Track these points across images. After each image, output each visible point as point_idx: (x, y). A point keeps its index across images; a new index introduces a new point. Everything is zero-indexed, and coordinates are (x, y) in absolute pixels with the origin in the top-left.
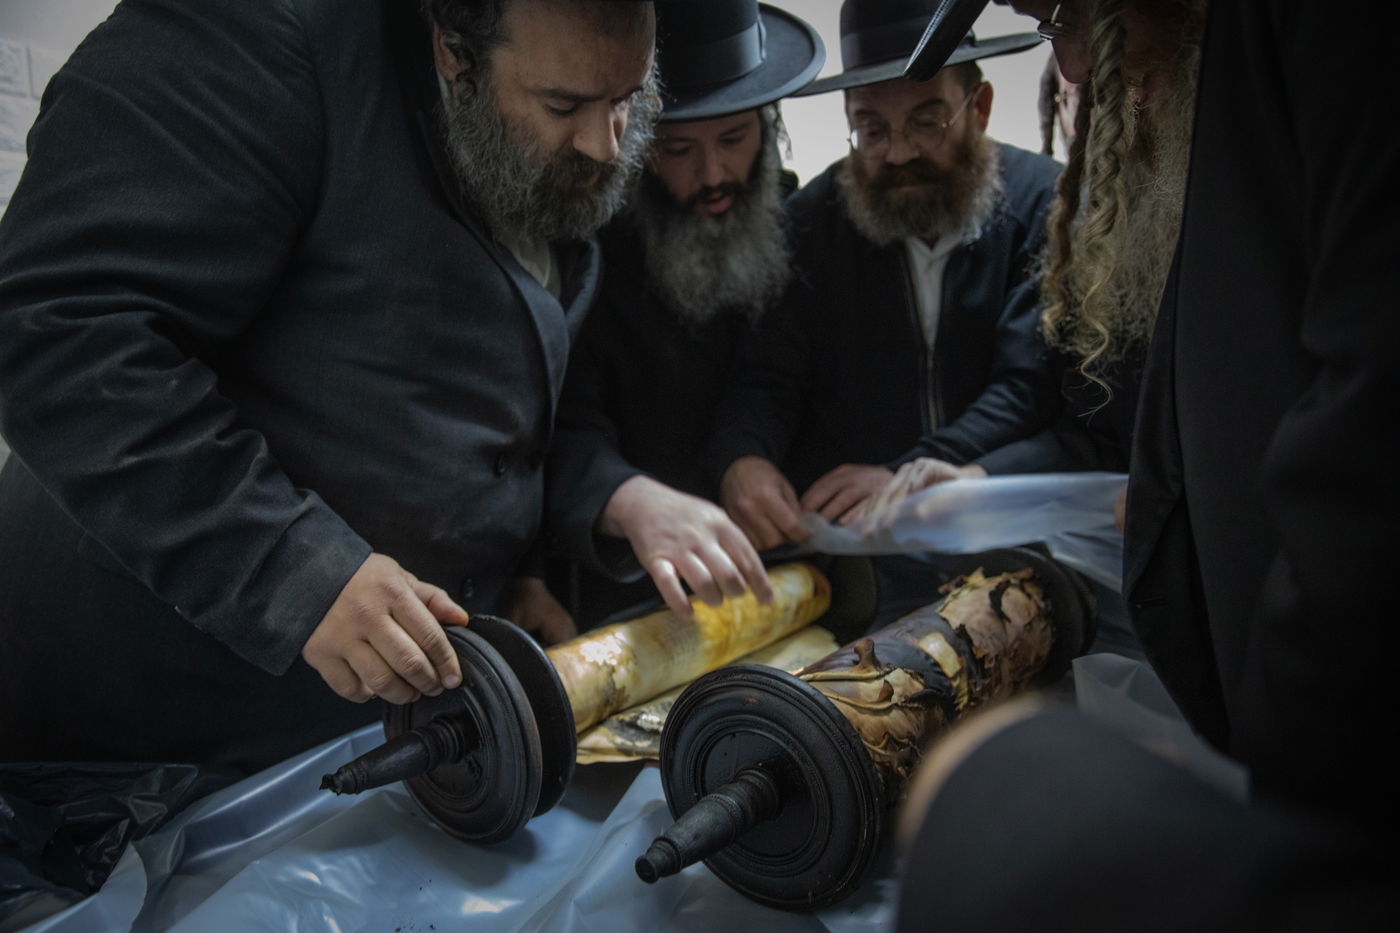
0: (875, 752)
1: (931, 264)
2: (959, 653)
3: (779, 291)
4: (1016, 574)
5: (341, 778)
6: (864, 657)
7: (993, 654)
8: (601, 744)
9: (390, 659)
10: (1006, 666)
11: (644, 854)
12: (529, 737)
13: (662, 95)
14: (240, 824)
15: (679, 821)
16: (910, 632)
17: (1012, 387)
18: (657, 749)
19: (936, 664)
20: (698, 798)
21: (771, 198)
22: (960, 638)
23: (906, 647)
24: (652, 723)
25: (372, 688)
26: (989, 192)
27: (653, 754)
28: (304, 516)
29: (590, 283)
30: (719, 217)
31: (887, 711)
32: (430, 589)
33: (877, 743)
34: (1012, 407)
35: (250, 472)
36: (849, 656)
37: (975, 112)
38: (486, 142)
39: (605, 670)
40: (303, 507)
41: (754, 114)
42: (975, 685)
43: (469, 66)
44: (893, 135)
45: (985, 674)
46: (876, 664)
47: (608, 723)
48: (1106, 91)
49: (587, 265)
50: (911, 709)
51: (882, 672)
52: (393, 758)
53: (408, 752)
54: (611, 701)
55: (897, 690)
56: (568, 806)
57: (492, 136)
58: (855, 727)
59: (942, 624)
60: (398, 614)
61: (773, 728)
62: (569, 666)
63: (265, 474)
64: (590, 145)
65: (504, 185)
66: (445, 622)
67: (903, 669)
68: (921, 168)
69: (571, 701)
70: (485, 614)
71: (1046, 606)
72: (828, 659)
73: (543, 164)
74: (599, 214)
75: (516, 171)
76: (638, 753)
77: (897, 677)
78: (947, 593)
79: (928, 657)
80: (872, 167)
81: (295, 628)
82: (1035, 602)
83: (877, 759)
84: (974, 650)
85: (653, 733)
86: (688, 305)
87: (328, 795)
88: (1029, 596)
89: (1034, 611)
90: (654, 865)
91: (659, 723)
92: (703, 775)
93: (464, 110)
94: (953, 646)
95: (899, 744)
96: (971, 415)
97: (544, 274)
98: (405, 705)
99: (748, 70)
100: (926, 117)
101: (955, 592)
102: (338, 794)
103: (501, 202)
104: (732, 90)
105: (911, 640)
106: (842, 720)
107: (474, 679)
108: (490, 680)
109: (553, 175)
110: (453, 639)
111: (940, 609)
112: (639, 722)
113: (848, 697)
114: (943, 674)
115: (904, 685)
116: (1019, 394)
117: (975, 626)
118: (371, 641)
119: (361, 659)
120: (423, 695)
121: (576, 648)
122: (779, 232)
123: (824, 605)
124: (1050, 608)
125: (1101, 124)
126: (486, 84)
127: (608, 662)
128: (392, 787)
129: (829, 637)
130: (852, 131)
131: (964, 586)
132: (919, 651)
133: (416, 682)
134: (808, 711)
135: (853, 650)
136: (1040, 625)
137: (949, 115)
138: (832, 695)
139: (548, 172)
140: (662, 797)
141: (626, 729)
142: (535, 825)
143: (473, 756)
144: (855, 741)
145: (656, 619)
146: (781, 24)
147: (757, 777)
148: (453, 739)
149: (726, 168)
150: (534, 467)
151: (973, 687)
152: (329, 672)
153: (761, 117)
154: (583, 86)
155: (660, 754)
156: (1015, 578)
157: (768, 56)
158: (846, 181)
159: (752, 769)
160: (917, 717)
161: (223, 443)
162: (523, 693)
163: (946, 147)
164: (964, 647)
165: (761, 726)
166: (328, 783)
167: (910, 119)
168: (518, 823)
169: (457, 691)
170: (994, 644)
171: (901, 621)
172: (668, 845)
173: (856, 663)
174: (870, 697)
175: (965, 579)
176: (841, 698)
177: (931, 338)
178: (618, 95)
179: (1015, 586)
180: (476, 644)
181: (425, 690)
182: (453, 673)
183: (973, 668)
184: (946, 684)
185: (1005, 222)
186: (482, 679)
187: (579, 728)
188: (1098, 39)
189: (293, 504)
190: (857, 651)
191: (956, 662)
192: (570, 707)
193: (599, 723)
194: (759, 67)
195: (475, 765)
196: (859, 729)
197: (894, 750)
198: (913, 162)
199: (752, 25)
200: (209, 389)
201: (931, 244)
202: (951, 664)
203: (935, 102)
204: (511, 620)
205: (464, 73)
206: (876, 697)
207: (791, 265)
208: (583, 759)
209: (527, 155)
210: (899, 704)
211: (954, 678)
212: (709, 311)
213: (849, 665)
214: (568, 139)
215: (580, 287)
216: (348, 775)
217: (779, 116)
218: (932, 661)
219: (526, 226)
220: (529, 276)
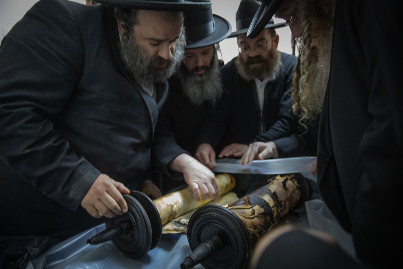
0: (250, 230)
1: (261, 86)
2: (274, 200)
3: (220, 96)
4: (290, 176)
5: (93, 240)
6: (247, 202)
7: (284, 200)
8: (169, 228)
9: (107, 205)
10: (287, 203)
11: (183, 262)
12: (148, 227)
13: (186, 40)
14: (62, 255)
15: (193, 252)
16: (260, 194)
17: (283, 122)
18: (186, 229)
19: (267, 203)
20: (199, 245)
21: (216, 70)
22: (274, 196)
23: (259, 198)
24: (184, 221)
25: (102, 213)
26: (278, 66)
27: (185, 231)
28: (80, 164)
29: (165, 95)
30: (201, 75)
31: (254, 218)
32: (118, 184)
33: (251, 228)
34: (282, 127)
35: (64, 152)
36: (242, 202)
37: (274, 43)
38: (132, 53)
39: (170, 206)
40: (80, 161)
41: (212, 46)
42: (279, 209)
43: (127, 31)
44: (251, 49)
45: (281, 206)
46: (250, 204)
47: (171, 222)
48: (306, 41)
49: (164, 89)
50: (260, 217)
51: (252, 206)
52: (108, 234)
53: (113, 232)
54: (172, 215)
55: (256, 212)
56: (160, 246)
57: (134, 52)
58: (244, 223)
59: (269, 192)
60: (109, 191)
61: (220, 224)
62: (160, 205)
63: (69, 152)
64: (163, 55)
65: (138, 66)
66: (123, 193)
67: (258, 205)
68: (259, 58)
69: (160, 216)
70: (135, 190)
71: (299, 185)
72: (236, 202)
73: (149, 60)
74: (167, 74)
75: (142, 62)
76: (180, 231)
77: (256, 208)
78: (270, 182)
79: (265, 201)
80: (245, 58)
81: (78, 197)
82: (295, 184)
83: (251, 232)
84: (278, 199)
85: (185, 225)
86: (194, 101)
87: (89, 245)
88: (294, 182)
89: (295, 187)
90: (186, 265)
91: (186, 222)
92: (200, 237)
93: (126, 44)
94: (272, 198)
95: (256, 227)
96: (271, 130)
97: (151, 92)
98: (111, 219)
99: (210, 34)
100: (260, 43)
101: (272, 181)
102: (92, 245)
103: (136, 72)
104: (205, 40)
105: (260, 196)
106: (241, 221)
107: (132, 210)
108: (137, 210)
109: (152, 63)
110: (125, 198)
111: (268, 187)
112: (180, 222)
113: (242, 214)
114: (269, 206)
115: (258, 210)
116: (284, 123)
117: (278, 192)
118: (102, 200)
119: (98, 205)
120: (117, 215)
121: (161, 200)
122: (219, 79)
123: (233, 185)
124: (300, 186)
125: (305, 50)
126: (132, 36)
127: (171, 204)
128: (108, 242)
129: (235, 195)
130: (239, 48)
131: (275, 180)
132: (262, 200)
133: (115, 211)
134: (231, 219)
135: (243, 200)
136: (297, 191)
137: (267, 43)
138: (238, 213)
139: (151, 62)
140: (188, 244)
141: (177, 223)
142: (151, 253)
143: (132, 233)
144: (244, 228)
145: (185, 191)
146: (219, 20)
147: (216, 238)
148: (126, 227)
149: (204, 61)
150: (148, 149)
151: (278, 210)
152: (89, 210)
153: (214, 47)
154: (160, 37)
155: (187, 231)
156: (290, 177)
157: (216, 29)
158: (238, 62)
159: (214, 235)
160: (262, 219)
161: (55, 144)
162: (146, 214)
163: (266, 52)
164: (275, 198)
165: (217, 223)
166: (89, 241)
167: (256, 44)
168: (145, 252)
169: (127, 213)
170: (284, 197)
171: (257, 190)
172: (189, 259)
173: (244, 203)
174: (248, 213)
175: (275, 178)
176: (240, 214)
177: (261, 108)
178: (172, 39)
179: (289, 179)
180: (132, 200)
181: (117, 213)
182: (125, 208)
183: (278, 205)
184: (271, 209)
185: (283, 74)
186: (134, 210)
187: (163, 224)
188: (304, 26)
189: (77, 161)
190: (244, 200)
191: (273, 202)
192: (160, 217)
193: (169, 222)
194: (213, 33)
195: (132, 235)
196: (246, 224)
197: (255, 229)
198: (257, 56)
199: (210, 21)
200: (51, 128)
201: (262, 80)
202: (271, 203)
203: (263, 39)
204: (143, 192)
205: (126, 33)
206: (250, 214)
207: (223, 88)
208: (164, 232)
209: (145, 57)
210: (257, 216)
211: (273, 207)
212: (201, 102)
213: (242, 204)
214: (157, 53)
215: (162, 96)
216: (95, 239)
217: (219, 46)
218: (266, 203)
219: (145, 78)
220: (146, 93)
